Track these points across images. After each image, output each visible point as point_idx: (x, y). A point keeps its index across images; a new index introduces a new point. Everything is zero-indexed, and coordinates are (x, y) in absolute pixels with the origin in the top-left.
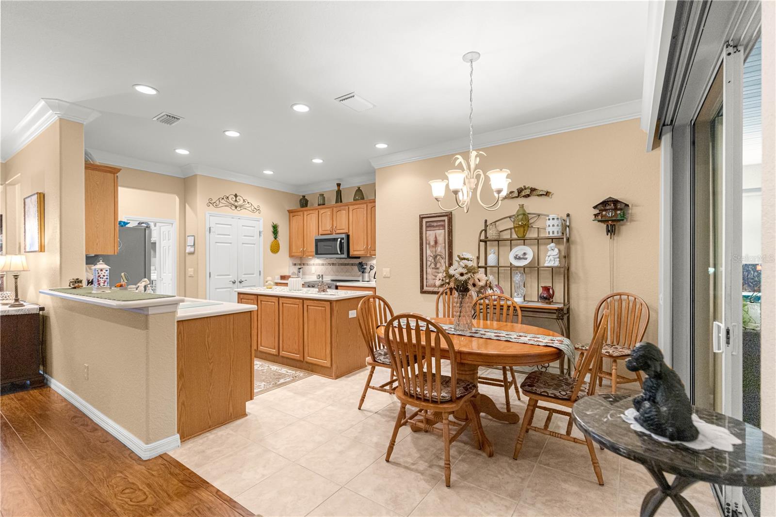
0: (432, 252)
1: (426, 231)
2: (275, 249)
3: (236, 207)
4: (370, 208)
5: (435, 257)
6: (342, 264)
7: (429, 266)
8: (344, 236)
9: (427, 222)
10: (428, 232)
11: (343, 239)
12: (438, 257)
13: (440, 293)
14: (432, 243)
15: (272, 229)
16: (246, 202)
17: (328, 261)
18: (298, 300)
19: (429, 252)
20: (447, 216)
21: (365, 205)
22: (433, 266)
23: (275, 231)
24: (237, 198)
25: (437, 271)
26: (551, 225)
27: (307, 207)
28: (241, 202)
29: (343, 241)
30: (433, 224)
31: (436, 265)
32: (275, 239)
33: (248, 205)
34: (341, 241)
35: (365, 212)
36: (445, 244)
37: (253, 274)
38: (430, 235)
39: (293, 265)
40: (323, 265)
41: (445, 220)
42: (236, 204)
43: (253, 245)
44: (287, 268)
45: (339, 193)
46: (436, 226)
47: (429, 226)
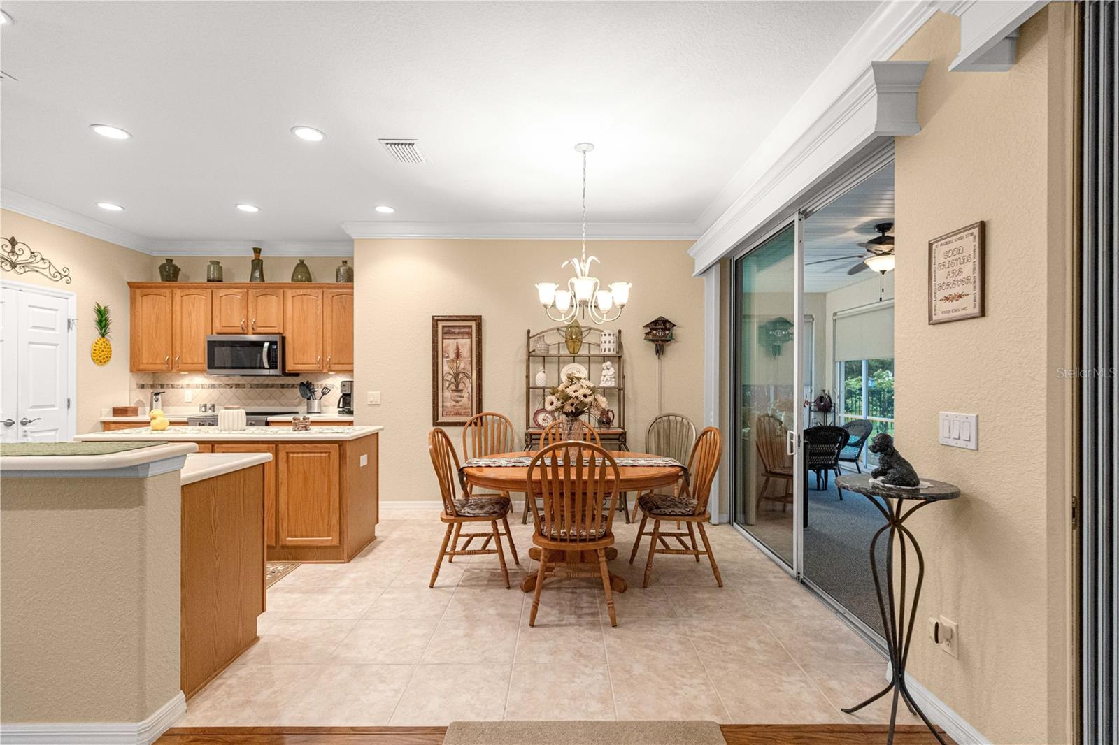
0: (451, 368)
1: (443, 338)
2: (102, 357)
3: (13, 265)
4: (330, 296)
5: (456, 376)
6: (258, 386)
7: (447, 388)
8: (277, 338)
9: (443, 327)
10: (444, 340)
11: (275, 343)
12: (461, 376)
13: (467, 424)
14: (452, 356)
15: (95, 317)
16: (38, 258)
17: (225, 380)
18: (266, 446)
19: (446, 368)
20: (475, 320)
21: (320, 291)
22: (453, 387)
23: (103, 321)
24: (17, 247)
25: (459, 394)
26: (607, 342)
27: (176, 281)
28: (25, 256)
29: (275, 347)
30: (453, 330)
31: (457, 386)
32: (103, 336)
33: (41, 264)
34: (269, 348)
35: (320, 302)
36: (472, 358)
37: (53, 406)
38: (448, 345)
39: (138, 388)
40: (213, 386)
41: (471, 327)
42: (14, 259)
43: (53, 347)
44: (125, 392)
45: (257, 264)
46: (459, 333)
47: (448, 333)
